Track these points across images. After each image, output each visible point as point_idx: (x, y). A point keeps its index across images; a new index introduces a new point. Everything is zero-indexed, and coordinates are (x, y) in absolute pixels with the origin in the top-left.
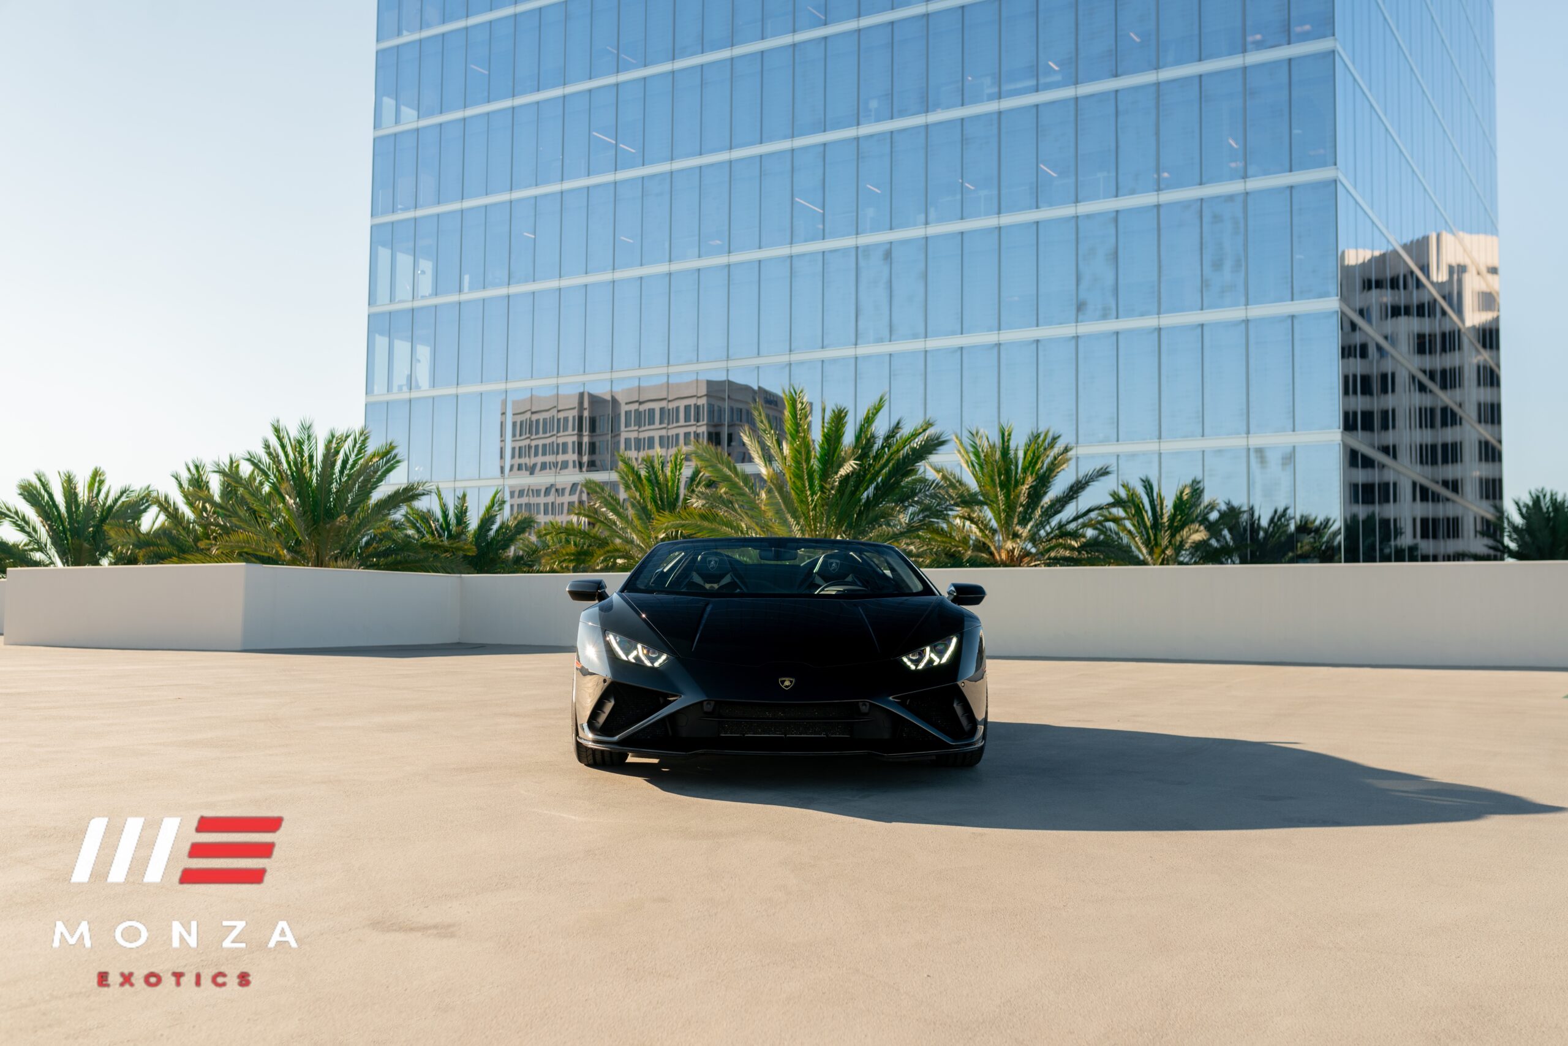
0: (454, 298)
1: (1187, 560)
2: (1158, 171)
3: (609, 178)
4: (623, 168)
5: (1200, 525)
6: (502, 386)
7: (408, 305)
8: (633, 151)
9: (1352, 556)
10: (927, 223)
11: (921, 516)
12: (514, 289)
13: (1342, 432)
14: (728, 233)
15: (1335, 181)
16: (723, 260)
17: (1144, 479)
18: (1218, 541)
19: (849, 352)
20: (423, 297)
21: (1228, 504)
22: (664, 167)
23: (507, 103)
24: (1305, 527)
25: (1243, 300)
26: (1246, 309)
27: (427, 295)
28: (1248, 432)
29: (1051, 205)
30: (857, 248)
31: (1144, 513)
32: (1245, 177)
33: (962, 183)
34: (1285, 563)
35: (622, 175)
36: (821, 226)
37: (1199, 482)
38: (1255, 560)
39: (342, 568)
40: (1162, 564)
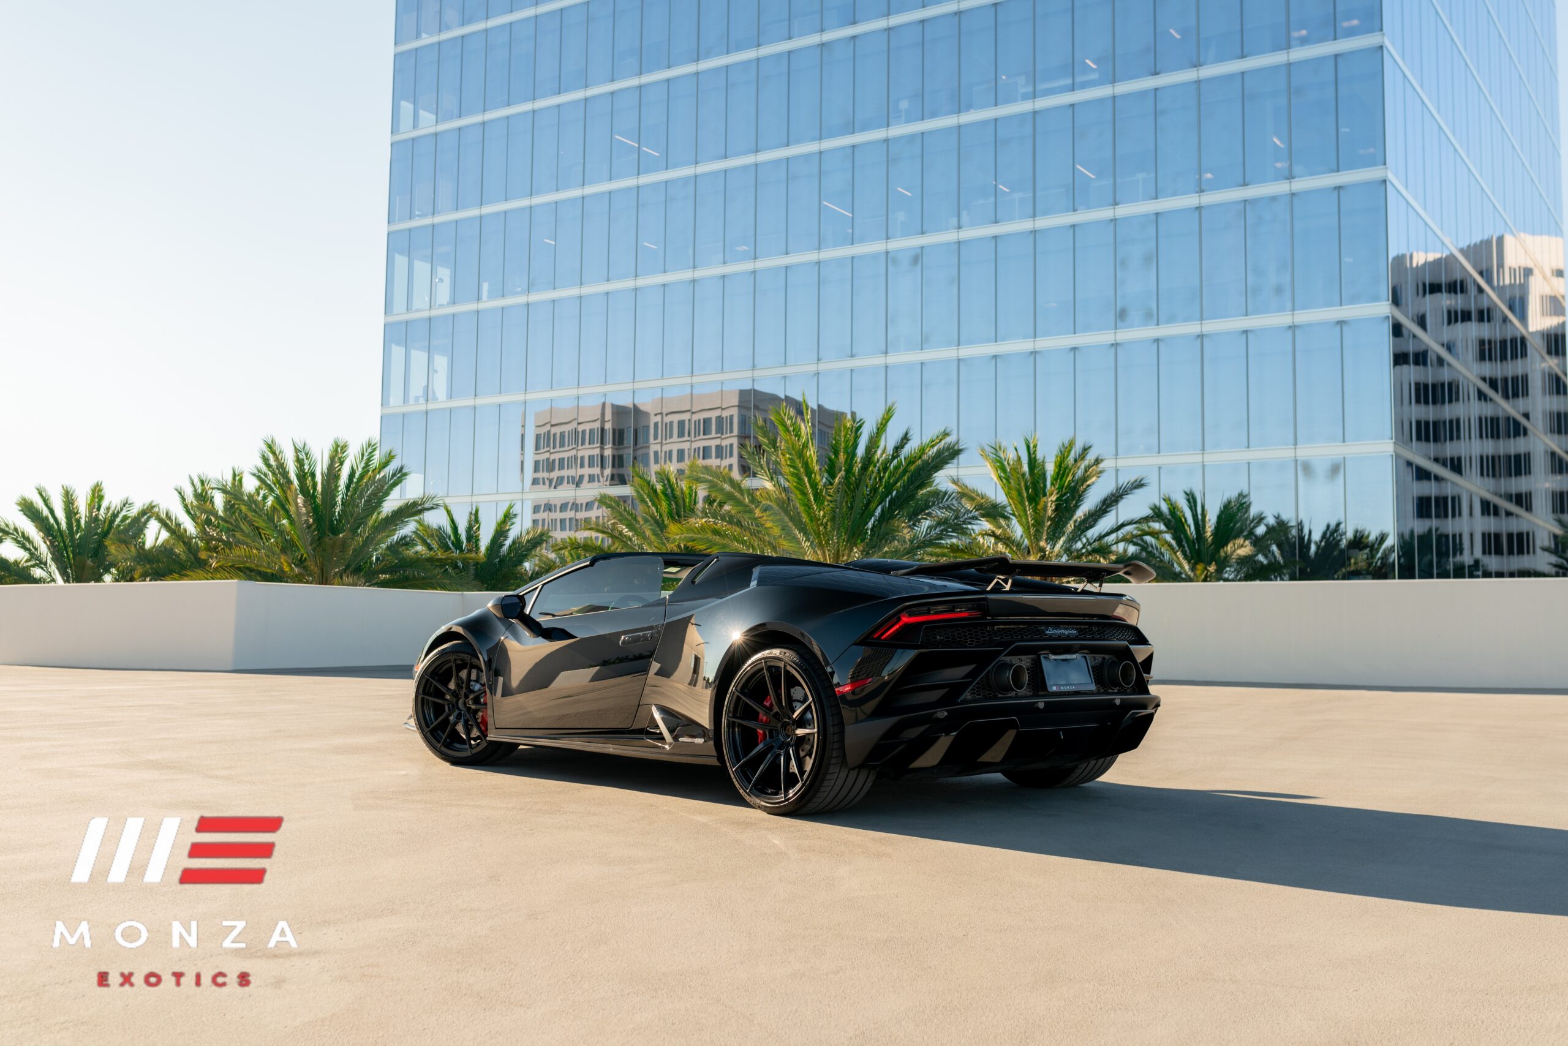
0: (472, 306)
1: (1231, 577)
2: (1200, 172)
3: (631, 182)
4: (647, 172)
5: (1244, 541)
6: (521, 397)
7: (426, 314)
8: (657, 154)
9: (1407, 573)
10: (959, 227)
11: (938, 530)
12: (534, 298)
13: (1395, 443)
14: (753, 239)
15: (1385, 181)
16: (748, 266)
17: (1188, 492)
18: (1266, 557)
19: (880, 360)
20: (441, 306)
21: (1277, 518)
22: (688, 171)
23: (528, 107)
24: (1359, 542)
25: (1289, 305)
26: (1293, 314)
27: (445, 303)
28: (1296, 444)
29: (1088, 208)
30: (887, 253)
31: (1186, 527)
32: (1290, 177)
33: (996, 185)
34: (1338, 579)
35: (645, 179)
36: (850, 231)
37: (1245, 497)
38: (1304, 576)
39: (347, 585)
40: (1205, 580)
